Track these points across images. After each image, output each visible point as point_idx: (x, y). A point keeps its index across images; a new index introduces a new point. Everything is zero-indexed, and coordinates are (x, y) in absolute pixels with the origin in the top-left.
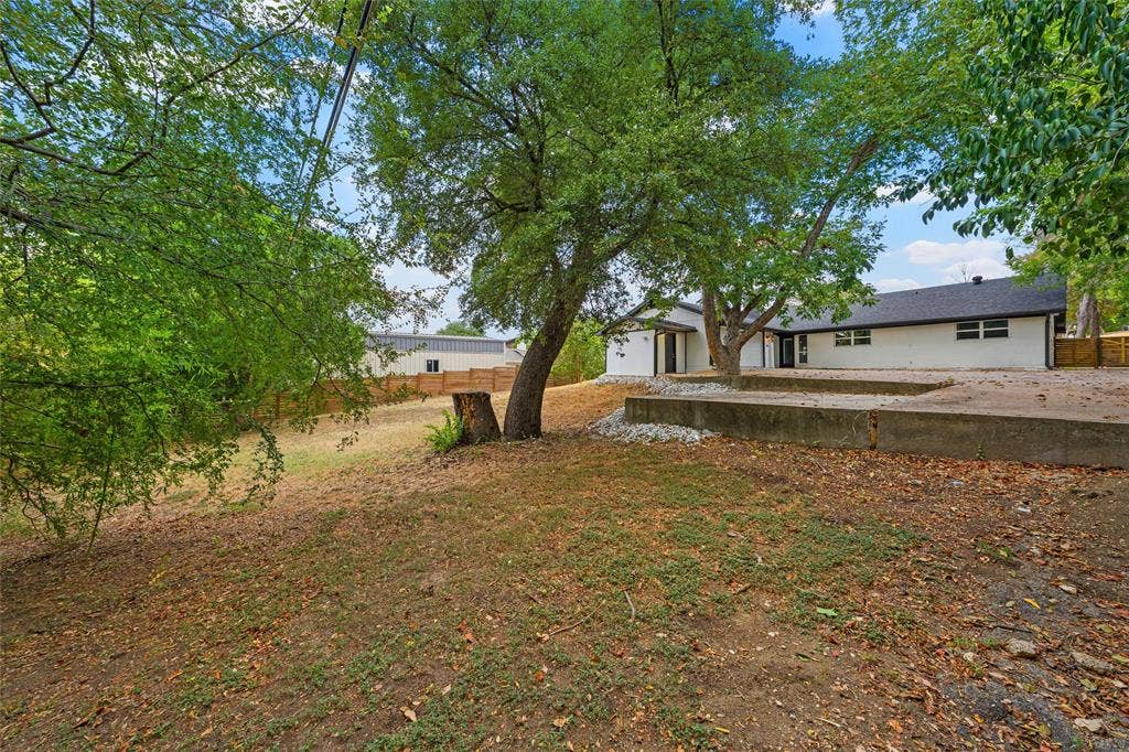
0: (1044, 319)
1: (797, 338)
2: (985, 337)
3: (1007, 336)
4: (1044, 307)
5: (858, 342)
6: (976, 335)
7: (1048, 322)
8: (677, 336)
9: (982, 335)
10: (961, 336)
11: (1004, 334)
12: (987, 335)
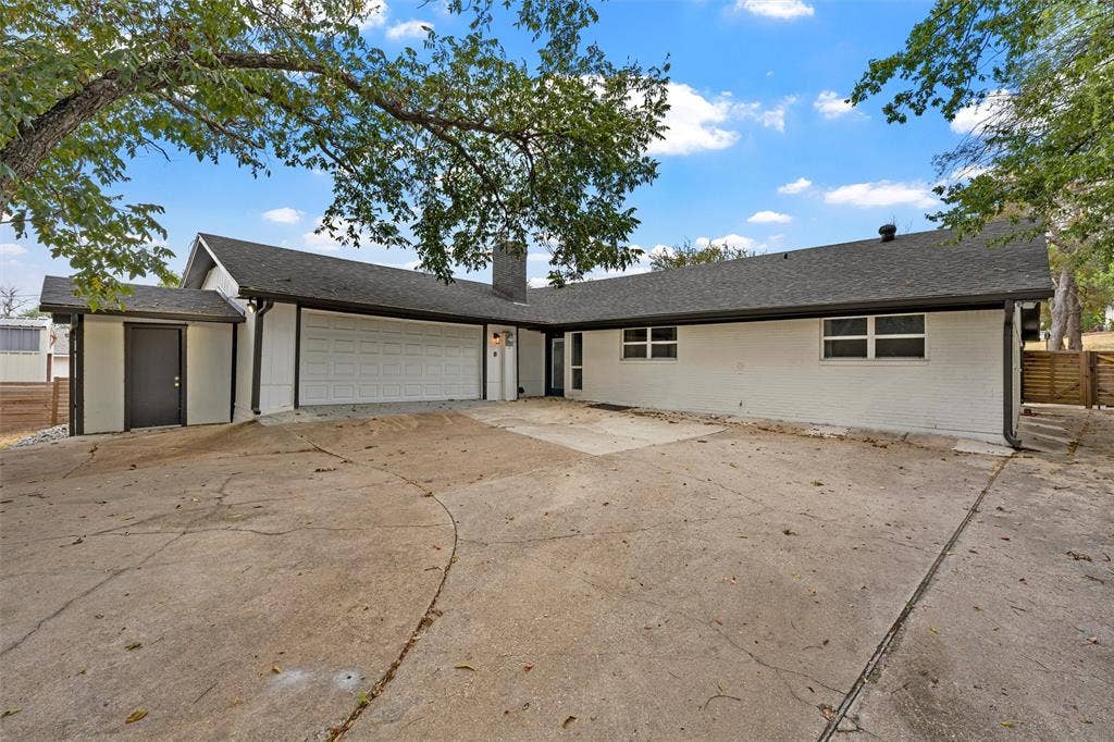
0: (1000, 315)
1: (568, 338)
2: (879, 354)
3: (921, 354)
4: (1000, 286)
5: (658, 352)
6: (859, 350)
7: (1009, 324)
8: (192, 332)
9: (871, 349)
10: (833, 351)
11: (916, 350)
12: (884, 350)
